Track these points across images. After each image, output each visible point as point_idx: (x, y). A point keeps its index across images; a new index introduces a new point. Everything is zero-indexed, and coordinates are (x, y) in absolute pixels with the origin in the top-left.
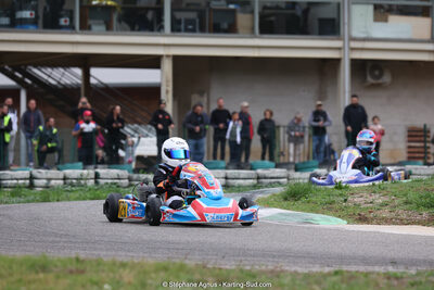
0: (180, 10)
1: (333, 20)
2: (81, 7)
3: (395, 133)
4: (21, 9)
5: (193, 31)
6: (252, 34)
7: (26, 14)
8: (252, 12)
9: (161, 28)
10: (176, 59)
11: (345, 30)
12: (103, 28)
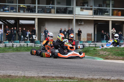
0: (39, 8)
1: (72, 11)
2: (18, 7)
3: (84, 35)
4: (6, 8)
5: (42, 13)
6: (54, 13)
7: (7, 9)
8: (55, 9)
9: (35, 12)
10: (38, 19)
11: (74, 13)
12: (23, 12)
